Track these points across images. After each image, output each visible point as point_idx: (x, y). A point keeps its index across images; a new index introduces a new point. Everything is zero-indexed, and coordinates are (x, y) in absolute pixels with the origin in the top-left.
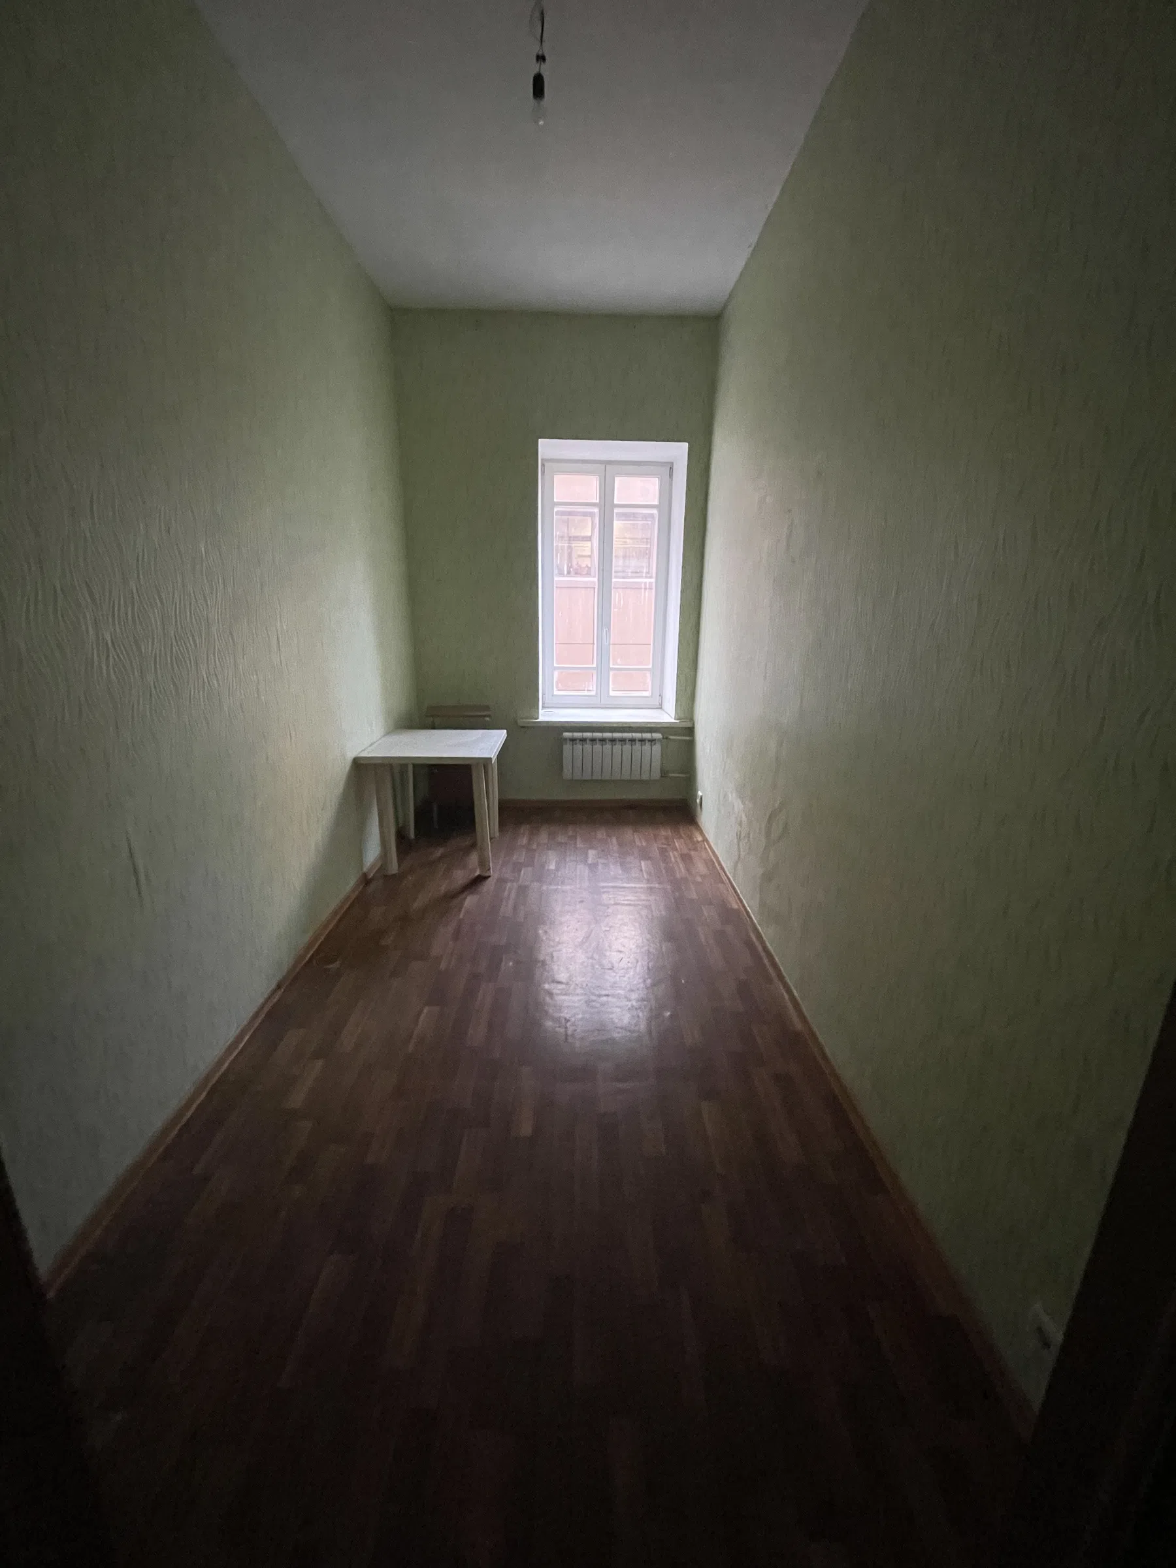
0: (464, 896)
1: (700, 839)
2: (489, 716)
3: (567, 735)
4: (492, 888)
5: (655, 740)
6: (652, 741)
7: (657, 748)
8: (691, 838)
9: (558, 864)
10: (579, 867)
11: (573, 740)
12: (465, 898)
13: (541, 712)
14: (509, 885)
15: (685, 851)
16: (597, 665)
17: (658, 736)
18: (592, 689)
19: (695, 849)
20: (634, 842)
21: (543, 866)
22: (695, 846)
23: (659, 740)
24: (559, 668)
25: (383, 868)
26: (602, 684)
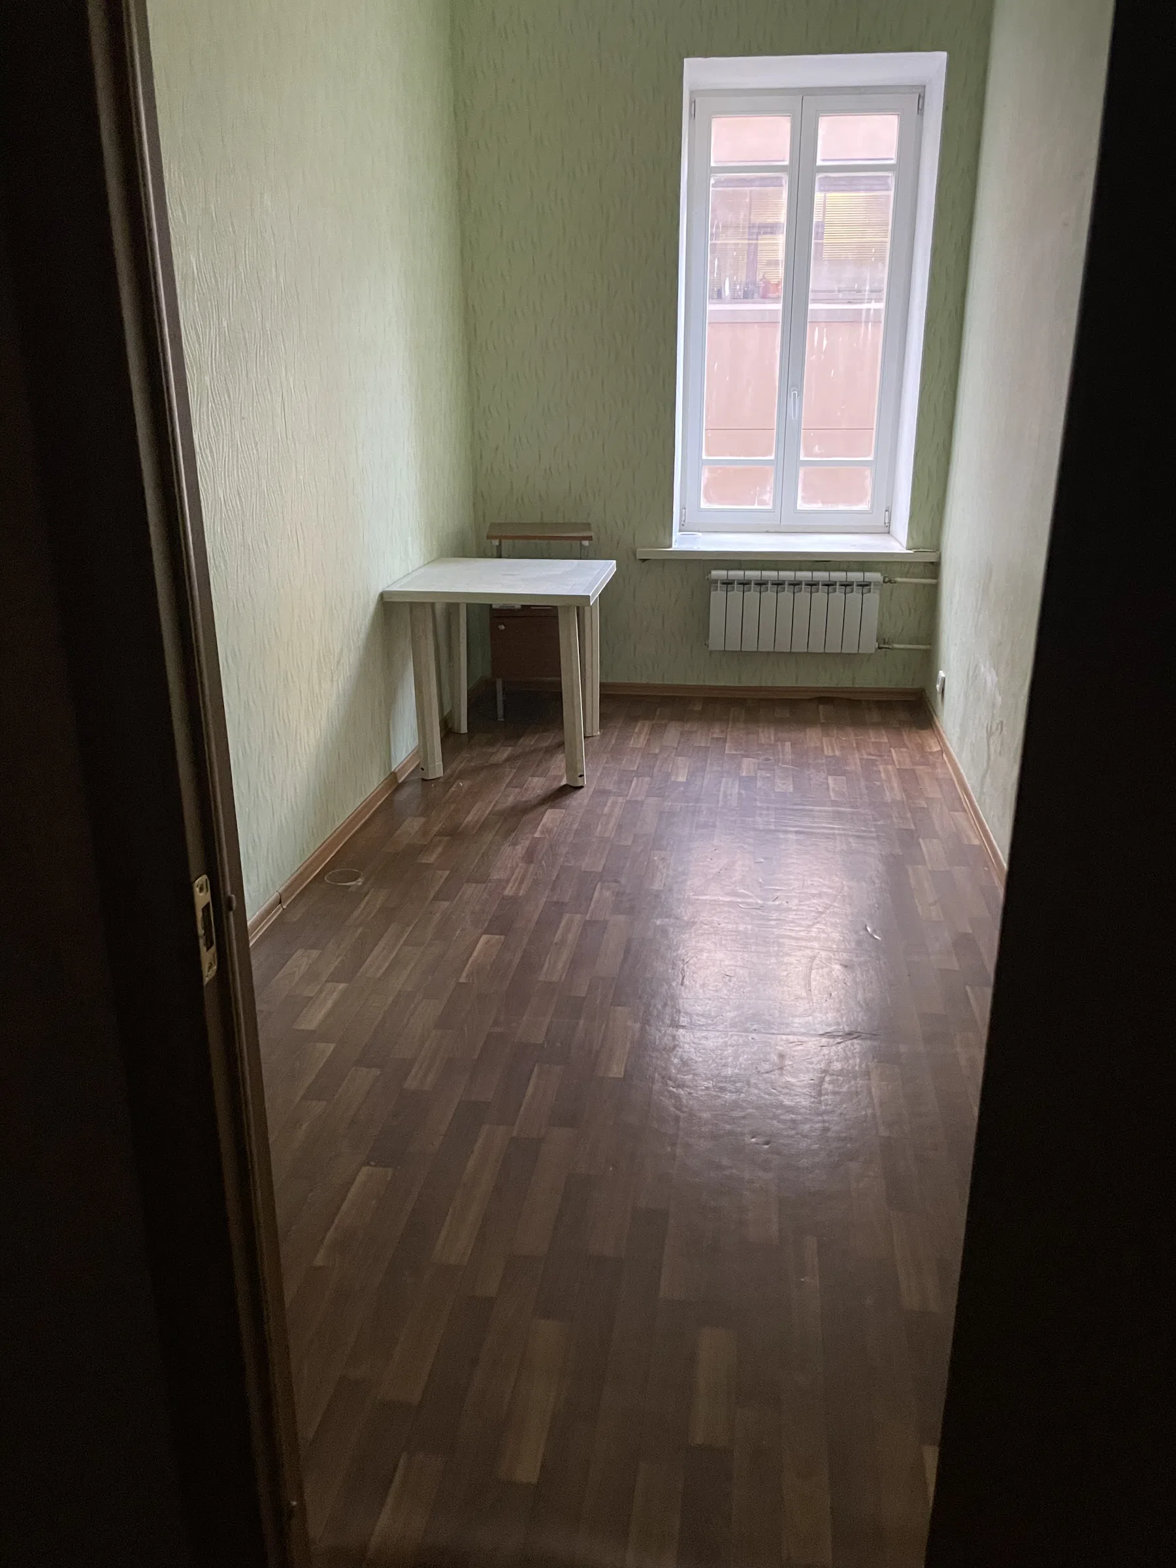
0: (542, 809)
1: (936, 748)
2: (589, 538)
3: (717, 574)
4: (586, 801)
5: (868, 584)
6: (864, 585)
7: (873, 599)
8: (921, 748)
9: (692, 774)
10: (724, 780)
11: (728, 583)
12: (543, 814)
13: (676, 534)
14: (611, 799)
15: (908, 765)
16: (777, 456)
17: (875, 576)
18: (766, 500)
19: (926, 764)
20: (823, 751)
21: (669, 775)
22: (925, 758)
23: (877, 584)
24: (709, 462)
25: (420, 768)
26: (785, 491)
